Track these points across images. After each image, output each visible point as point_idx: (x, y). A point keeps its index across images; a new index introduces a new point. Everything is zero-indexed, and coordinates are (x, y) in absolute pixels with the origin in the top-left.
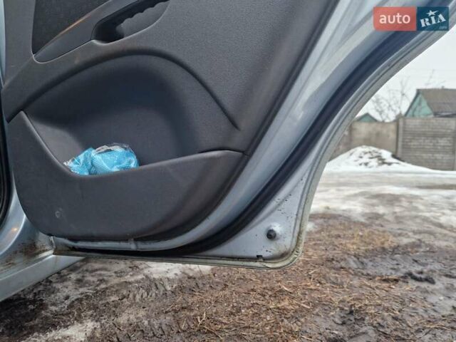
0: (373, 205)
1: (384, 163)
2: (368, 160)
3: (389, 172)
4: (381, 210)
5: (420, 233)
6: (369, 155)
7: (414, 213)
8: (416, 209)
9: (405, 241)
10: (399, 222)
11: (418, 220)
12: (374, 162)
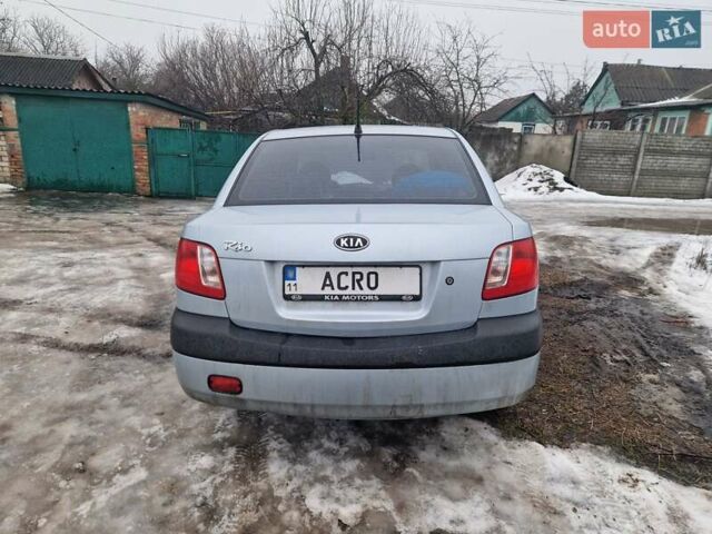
0: (552, 249)
1: (555, 188)
2: (538, 184)
3: (560, 201)
4: (559, 253)
5: (586, 272)
6: (539, 178)
7: (583, 257)
8: (584, 252)
9: (577, 278)
10: (573, 265)
11: (586, 263)
12: (544, 187)
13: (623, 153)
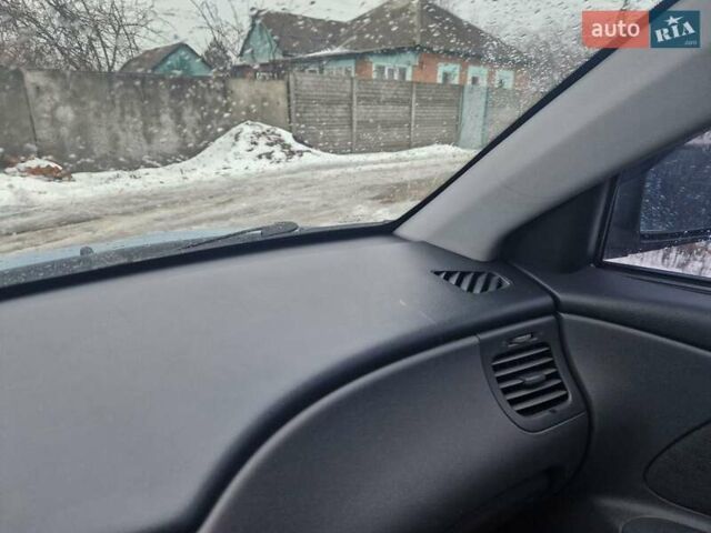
1: (292, 153)
6: (264, 139)
13: (339, 103)
